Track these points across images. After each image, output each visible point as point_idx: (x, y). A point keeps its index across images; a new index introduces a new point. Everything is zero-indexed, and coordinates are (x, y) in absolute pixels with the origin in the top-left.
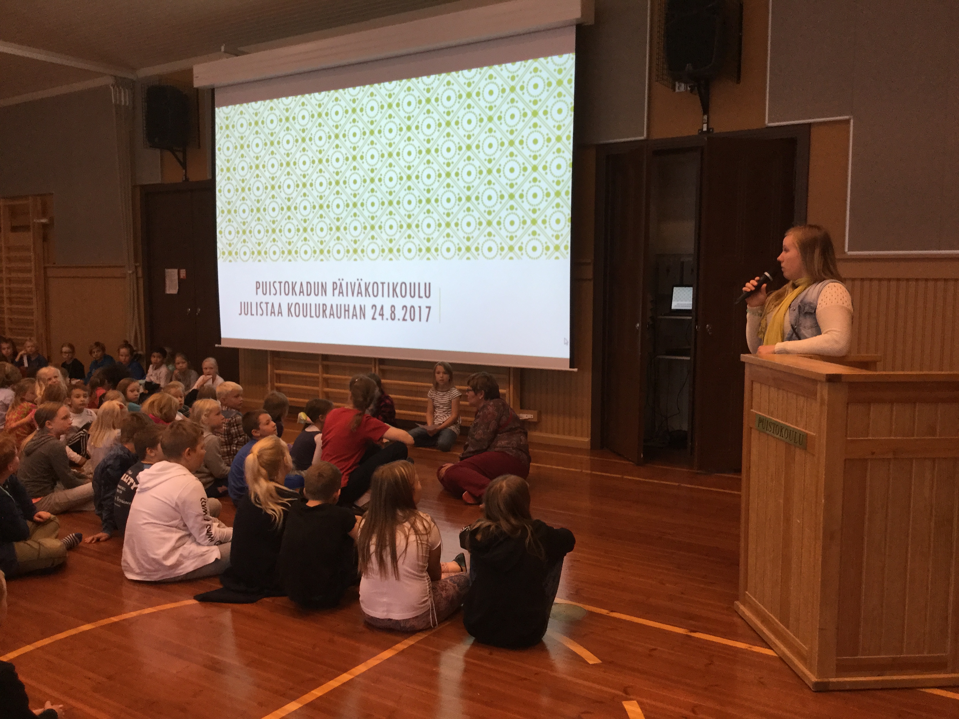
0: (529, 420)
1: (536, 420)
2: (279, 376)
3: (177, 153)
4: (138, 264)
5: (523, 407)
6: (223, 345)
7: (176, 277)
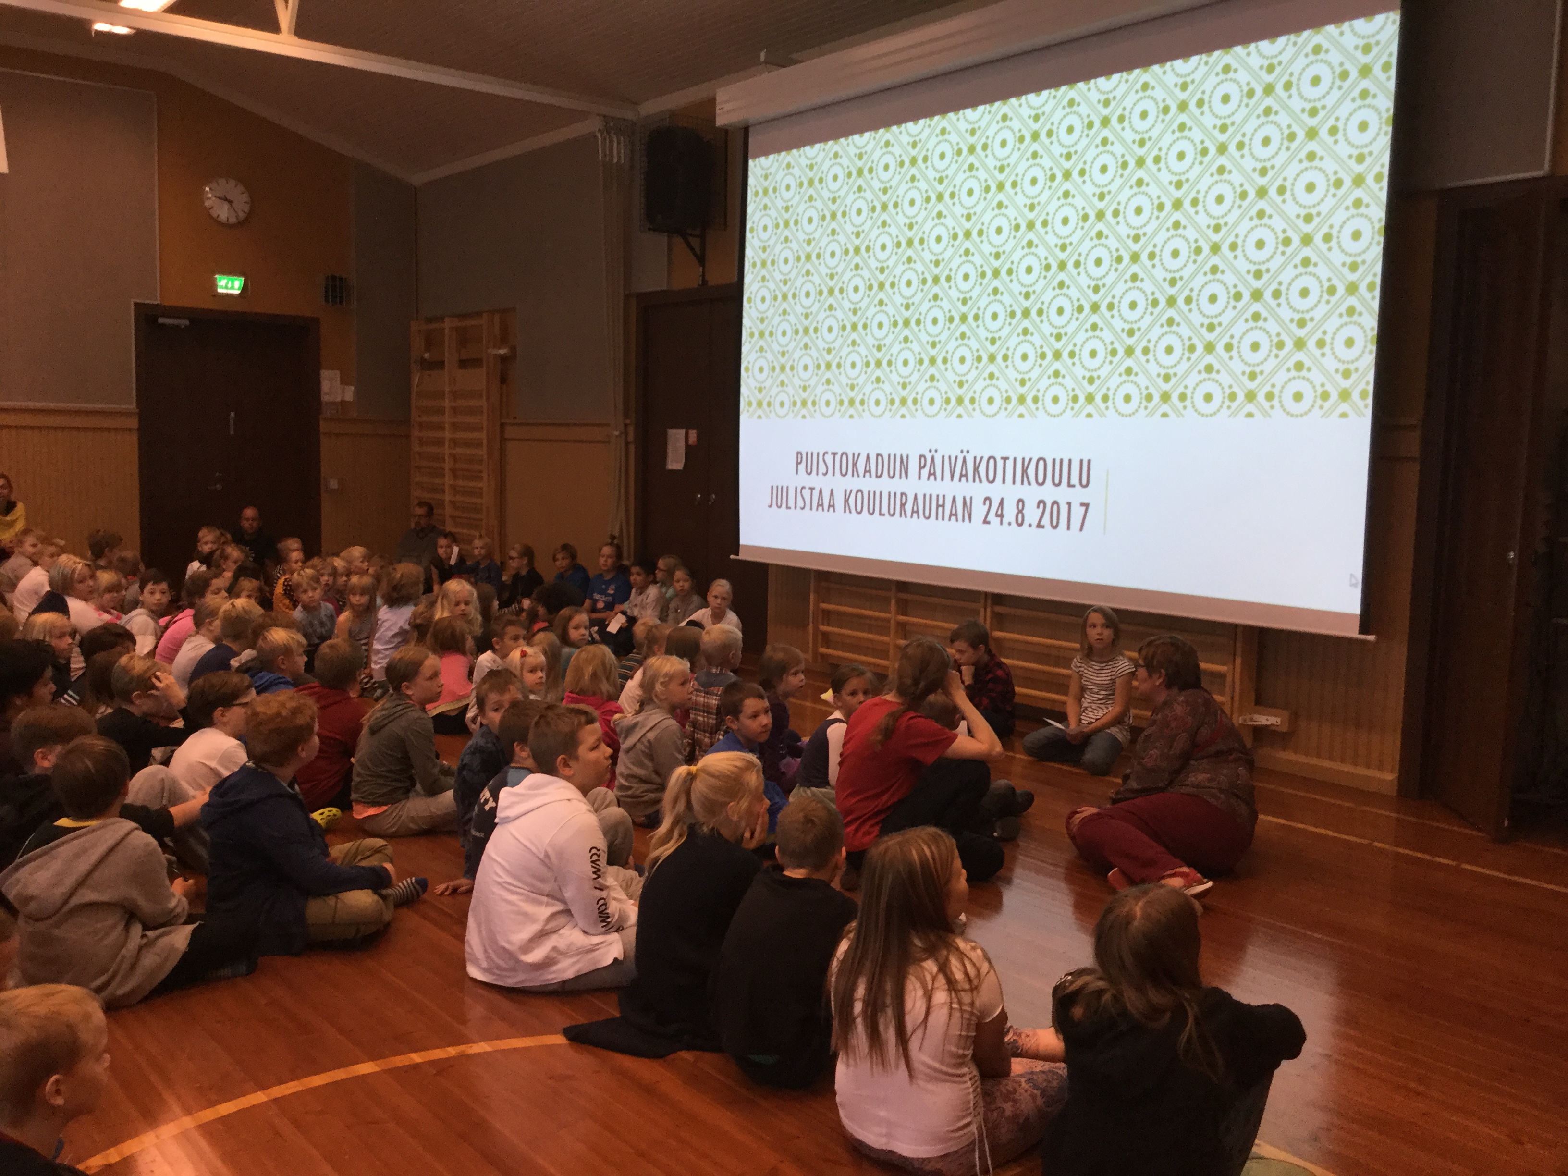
0: (1273, 728)
1: (1285, 729)
2: (827, 614)
3: (691, 239)
4: (628, 421)
5: (1261, 701)
6: (743, 556)
7: (682, 443)
